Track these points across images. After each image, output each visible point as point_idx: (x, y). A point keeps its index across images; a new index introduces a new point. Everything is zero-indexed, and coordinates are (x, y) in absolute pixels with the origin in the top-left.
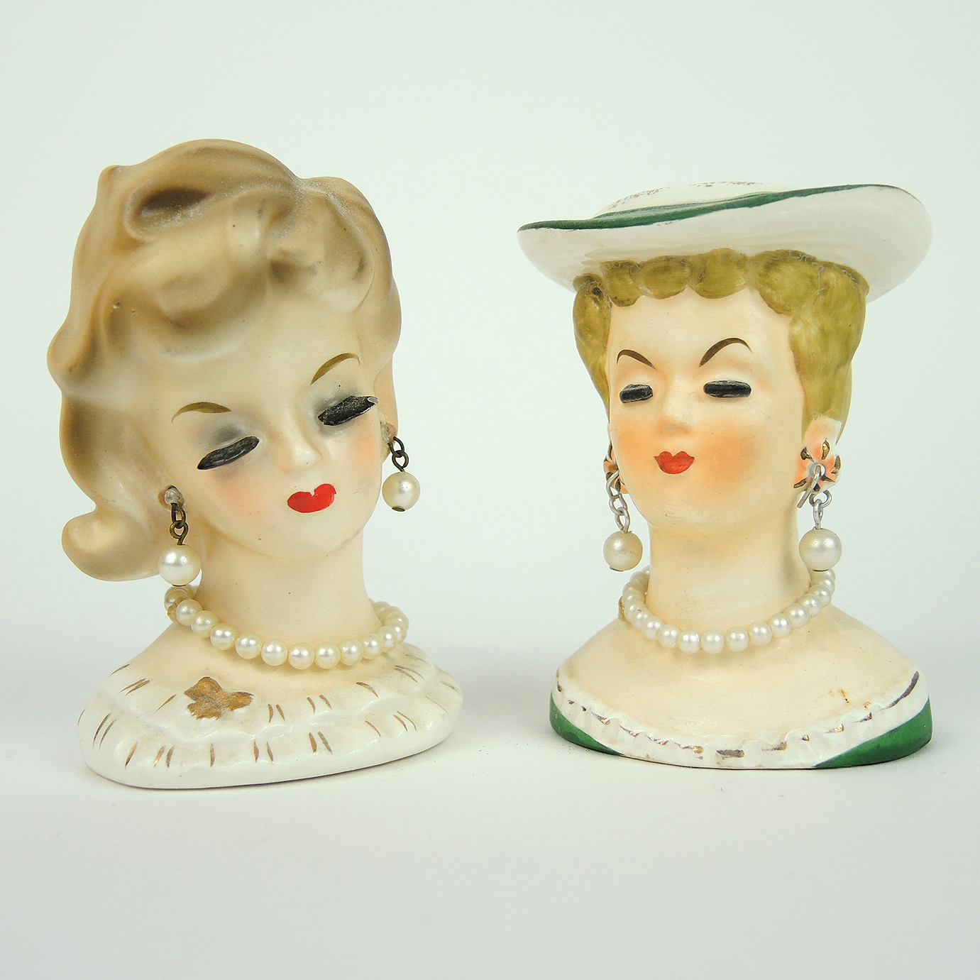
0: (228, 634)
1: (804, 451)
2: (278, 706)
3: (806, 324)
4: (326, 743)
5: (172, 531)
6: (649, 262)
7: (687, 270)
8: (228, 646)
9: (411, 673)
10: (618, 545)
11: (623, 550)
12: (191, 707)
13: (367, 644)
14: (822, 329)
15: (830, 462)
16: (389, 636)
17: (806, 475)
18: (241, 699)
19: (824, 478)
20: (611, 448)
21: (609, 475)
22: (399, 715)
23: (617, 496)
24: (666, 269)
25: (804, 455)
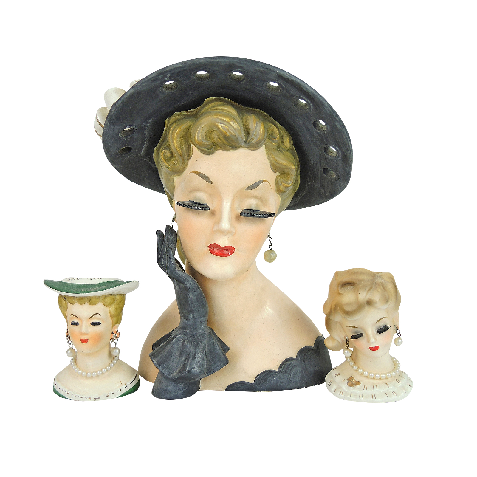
0: (356, 367)
1: (112, 332)
2: (366, 386)
3: (113, 308)
4: (375, 397)
5: (346, 346)
6: (78, 297)
7: (87, 299)
8: (356, 370)
9: (399, 381)
10: (69, 351)
11: (71, 353)
12: (347, 383)
13: (392, 373)
14: (116, 308)
15: (118, 334)
16: (397, 371)
17: (113, 337)
18: (358, 383)
19: (117, 337)
20: (68, 330)
21: (67, 336)
22: (393, 392)
23: (69, 340)
24: (82, 299)
25: (112, 333)
